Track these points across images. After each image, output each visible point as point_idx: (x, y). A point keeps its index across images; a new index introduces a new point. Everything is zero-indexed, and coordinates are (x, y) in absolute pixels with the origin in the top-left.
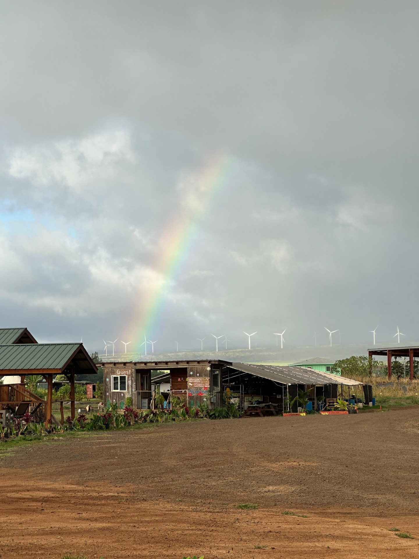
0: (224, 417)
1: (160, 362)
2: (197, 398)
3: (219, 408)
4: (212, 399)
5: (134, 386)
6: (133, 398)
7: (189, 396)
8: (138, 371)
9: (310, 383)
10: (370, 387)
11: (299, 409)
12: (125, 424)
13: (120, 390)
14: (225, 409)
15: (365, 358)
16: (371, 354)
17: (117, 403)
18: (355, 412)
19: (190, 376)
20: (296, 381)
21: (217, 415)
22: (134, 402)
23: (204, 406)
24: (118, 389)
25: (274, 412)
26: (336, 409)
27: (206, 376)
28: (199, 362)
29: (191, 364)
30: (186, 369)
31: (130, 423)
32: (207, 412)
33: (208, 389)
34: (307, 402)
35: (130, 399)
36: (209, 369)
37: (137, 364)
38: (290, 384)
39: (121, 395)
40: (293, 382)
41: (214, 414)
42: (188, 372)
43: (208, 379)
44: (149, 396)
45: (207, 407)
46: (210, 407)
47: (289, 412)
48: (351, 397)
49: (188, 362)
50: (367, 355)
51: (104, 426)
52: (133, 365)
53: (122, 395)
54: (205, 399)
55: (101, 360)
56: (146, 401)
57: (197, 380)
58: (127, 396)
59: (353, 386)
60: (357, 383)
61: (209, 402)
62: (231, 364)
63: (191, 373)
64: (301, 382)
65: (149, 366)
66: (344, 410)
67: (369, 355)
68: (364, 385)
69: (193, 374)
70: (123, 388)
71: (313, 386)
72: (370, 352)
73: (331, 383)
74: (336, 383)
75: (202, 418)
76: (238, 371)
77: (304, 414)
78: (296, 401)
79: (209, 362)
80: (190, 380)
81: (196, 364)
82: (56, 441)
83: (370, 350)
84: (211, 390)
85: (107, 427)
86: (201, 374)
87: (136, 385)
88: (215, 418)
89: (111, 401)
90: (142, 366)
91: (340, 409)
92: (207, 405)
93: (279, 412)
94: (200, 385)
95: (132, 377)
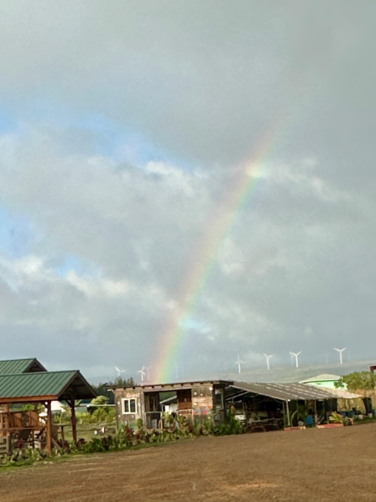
0: (228, 434)
1: (166, 385)
2: (202, 416)
3: (223, 426)
4: (216, 417)
5: (143, 407)
6: (143, 419)
7: (195, 416)
8: (146, 394)
9: (310, 399)
10: (370, 399)
11: (300, 423)
12: (127, 445)
13: (131, 411)
14: (229, 426)
15: (367, 373)
16: (372, 369)
17: (128, 425)
18: (350, 424)
19: (195, 396)
20: (296, 397)
21: (221, 431)
22: (143, 423)
23: (208, 424)
24: (128, 411)
25: (278, 427)
26: (331, 422)
27: (209, 395)
28: (202, 383)
29: (195, 385)
30: (190, 390)
31: (131, 443)
32: (212, 429)
33: (212, 408)
34: (306, 416)
35: (140, 420)
36: (211, 389)
37: (146, 388)
38: (289, 400)
39: (131, 416)
40: (292, 398)
41: (218, 431)
42: (192, 393)
43: (211, 398)
44: (157, 417)
45: (212, 424)
46: (214, 425)
47: (290, 426)
48: (352, 410)
49: (192, 383)
50: (369, 370)
51: (103, 449)
52: (141, 389)
53: (133, 416)
54: (209, 418)
55: (137, 384)
56: (156, 421)
57: (202, 400)
58: (138, 417)
59: (352, 399)
60: (357, 396)
61: (213, 420)
62: (232, 383)
63: (195, 393)
64: (302, 398)
65: (157, 389)
66: (340, 423)
67: (371, 370)
68: (363, 398)
69: (197, 394)
70: (133, 410)
71: (312, 401)
72: (371, 367)
73: (330, 397)
74: (336, 397)
75: (207, 435)
76: (241, 390)
77: (304, 428)
78: (296, 415)
79: (212, 382)
80: (194, 400)
81: (199, 384)
82: (45, 465)
83: (372, 365)
84: (214, 409)
85: (107, 449)
86: (205, 393)
87: (145, 407)
88: (219, 434)
89: (122, 423)
90: (150, 389)
91: (335, 422)
92: (212, 423)
93: (281, 427)
94: (204, 405)
95: (141, 400)
